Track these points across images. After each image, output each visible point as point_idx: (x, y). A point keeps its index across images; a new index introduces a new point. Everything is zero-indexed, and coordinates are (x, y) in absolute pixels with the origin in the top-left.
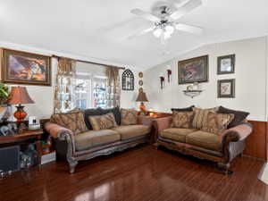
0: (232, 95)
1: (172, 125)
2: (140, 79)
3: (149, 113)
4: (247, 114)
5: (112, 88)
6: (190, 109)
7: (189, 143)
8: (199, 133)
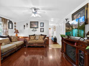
0: (43, 32)
1: (30, 40)
2: (15, 25)
3: (19, 37)
4: (46, 35)
5: (5, 28)
6: (34, 35)
7: (37, 43)
8: (38, 40)
